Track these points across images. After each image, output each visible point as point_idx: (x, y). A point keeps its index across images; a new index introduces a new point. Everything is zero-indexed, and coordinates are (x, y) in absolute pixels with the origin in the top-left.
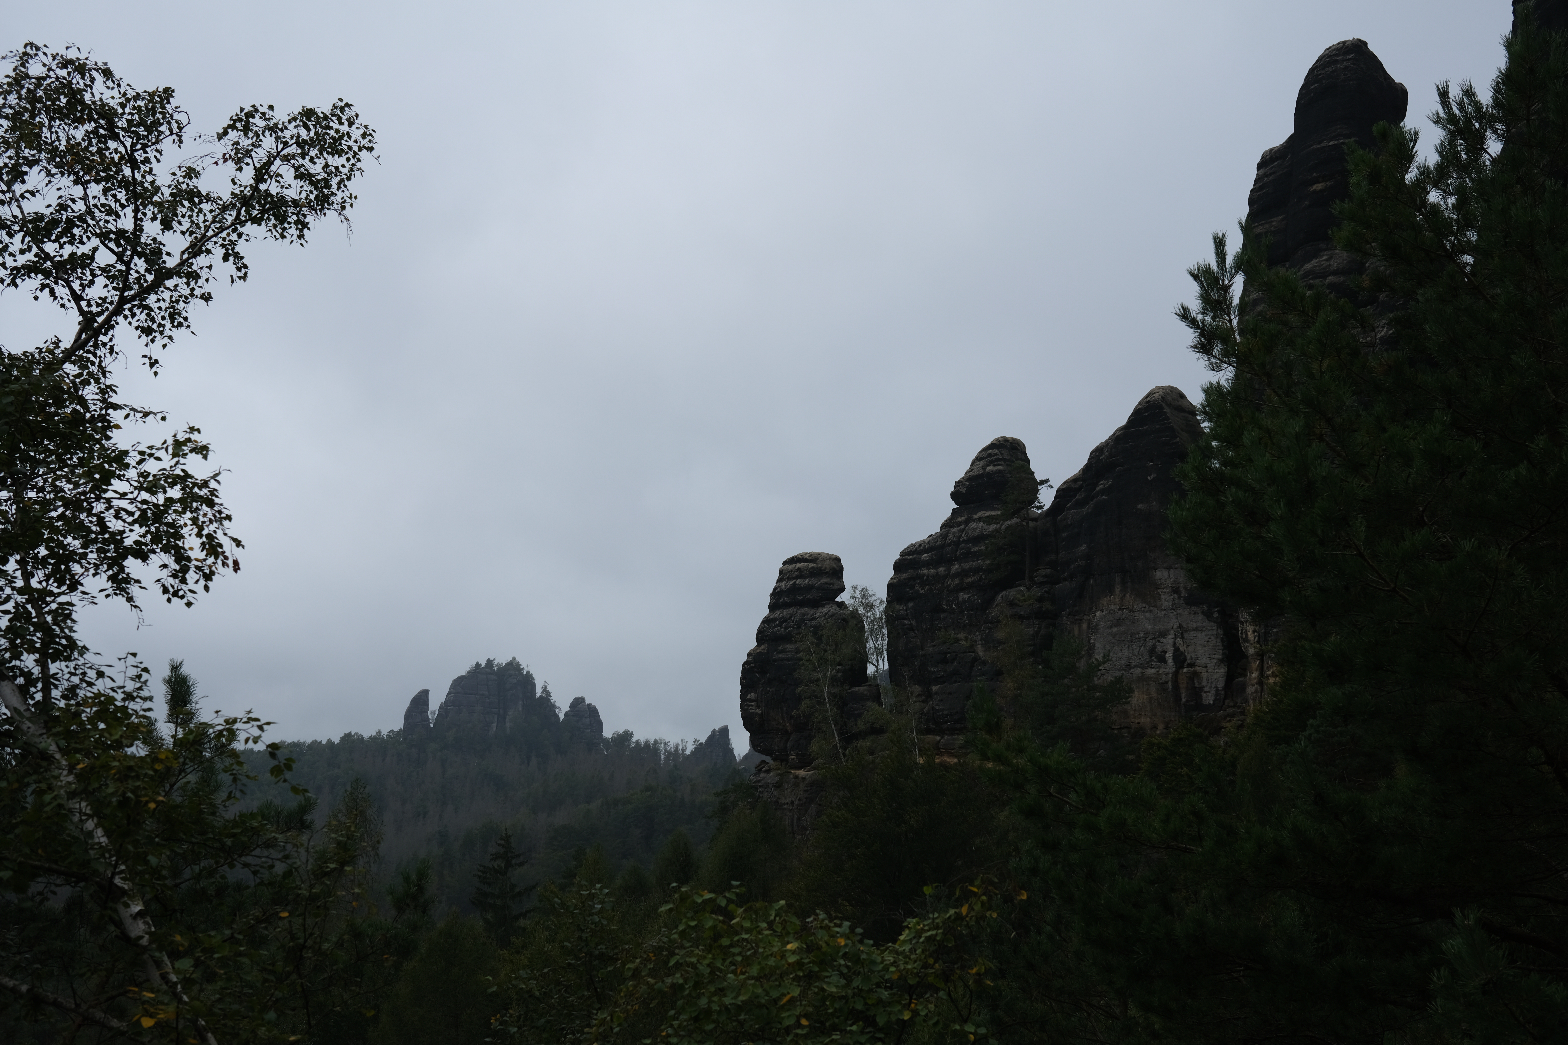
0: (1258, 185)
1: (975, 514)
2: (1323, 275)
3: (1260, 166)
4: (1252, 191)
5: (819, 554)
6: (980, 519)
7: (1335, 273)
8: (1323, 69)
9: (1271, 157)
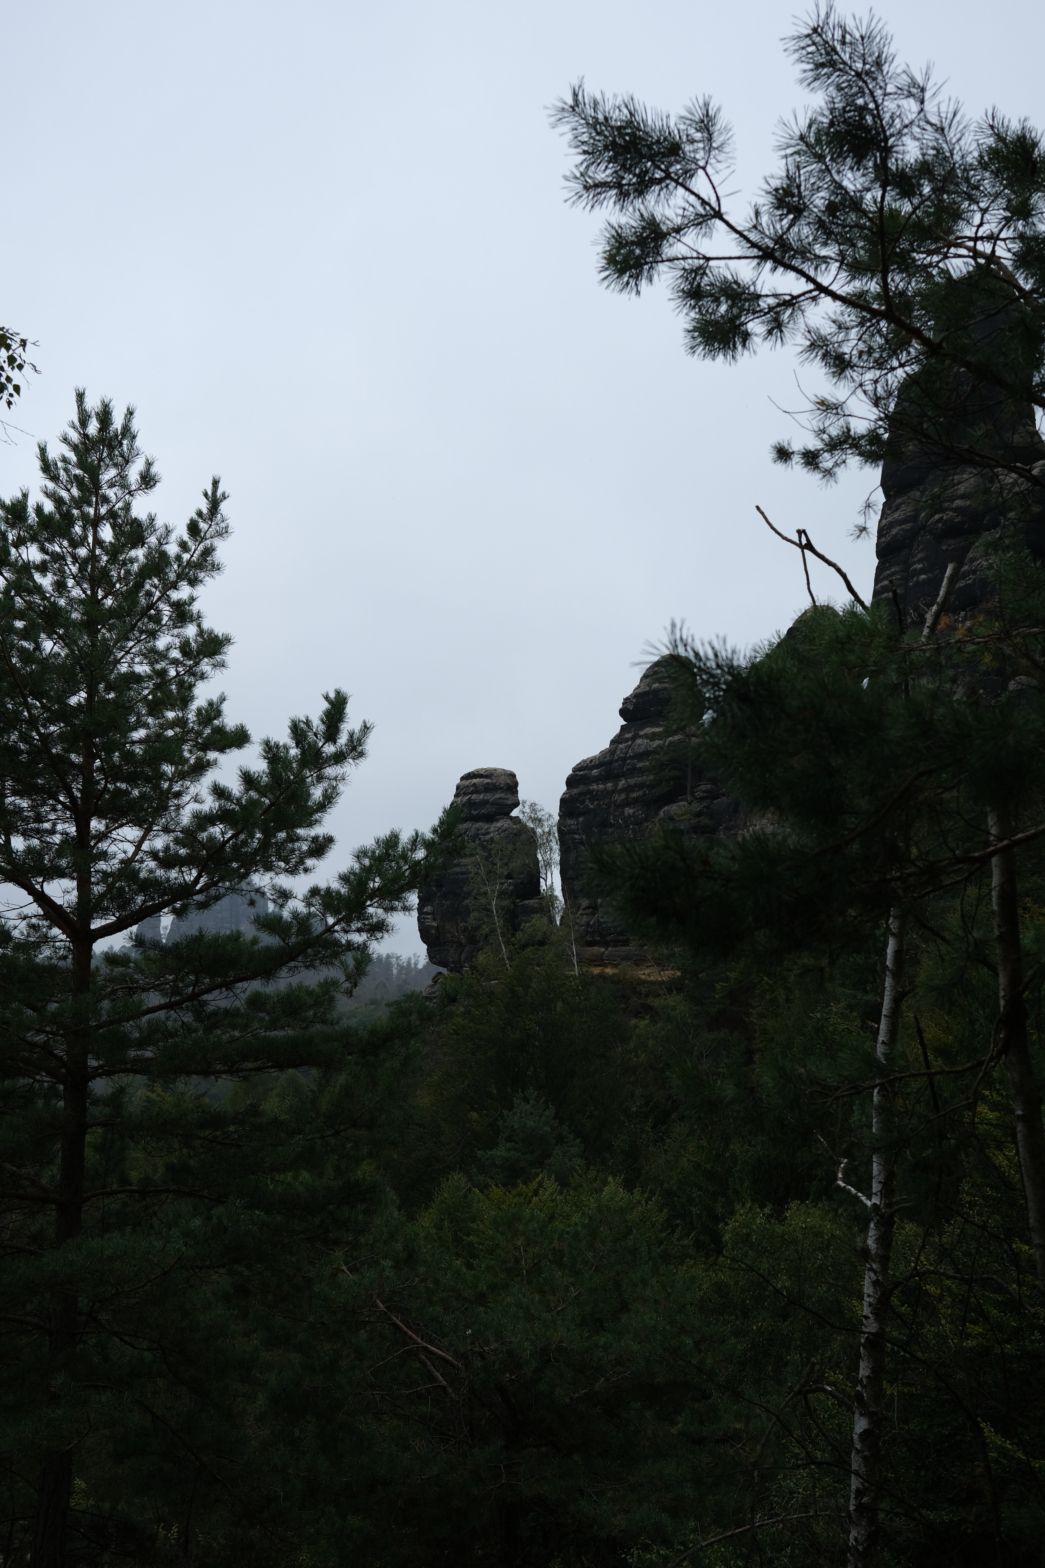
1: (642, 730)
2: (952, 499)
5: (495, 770)
6: (646, 736)
7: (962, 497)
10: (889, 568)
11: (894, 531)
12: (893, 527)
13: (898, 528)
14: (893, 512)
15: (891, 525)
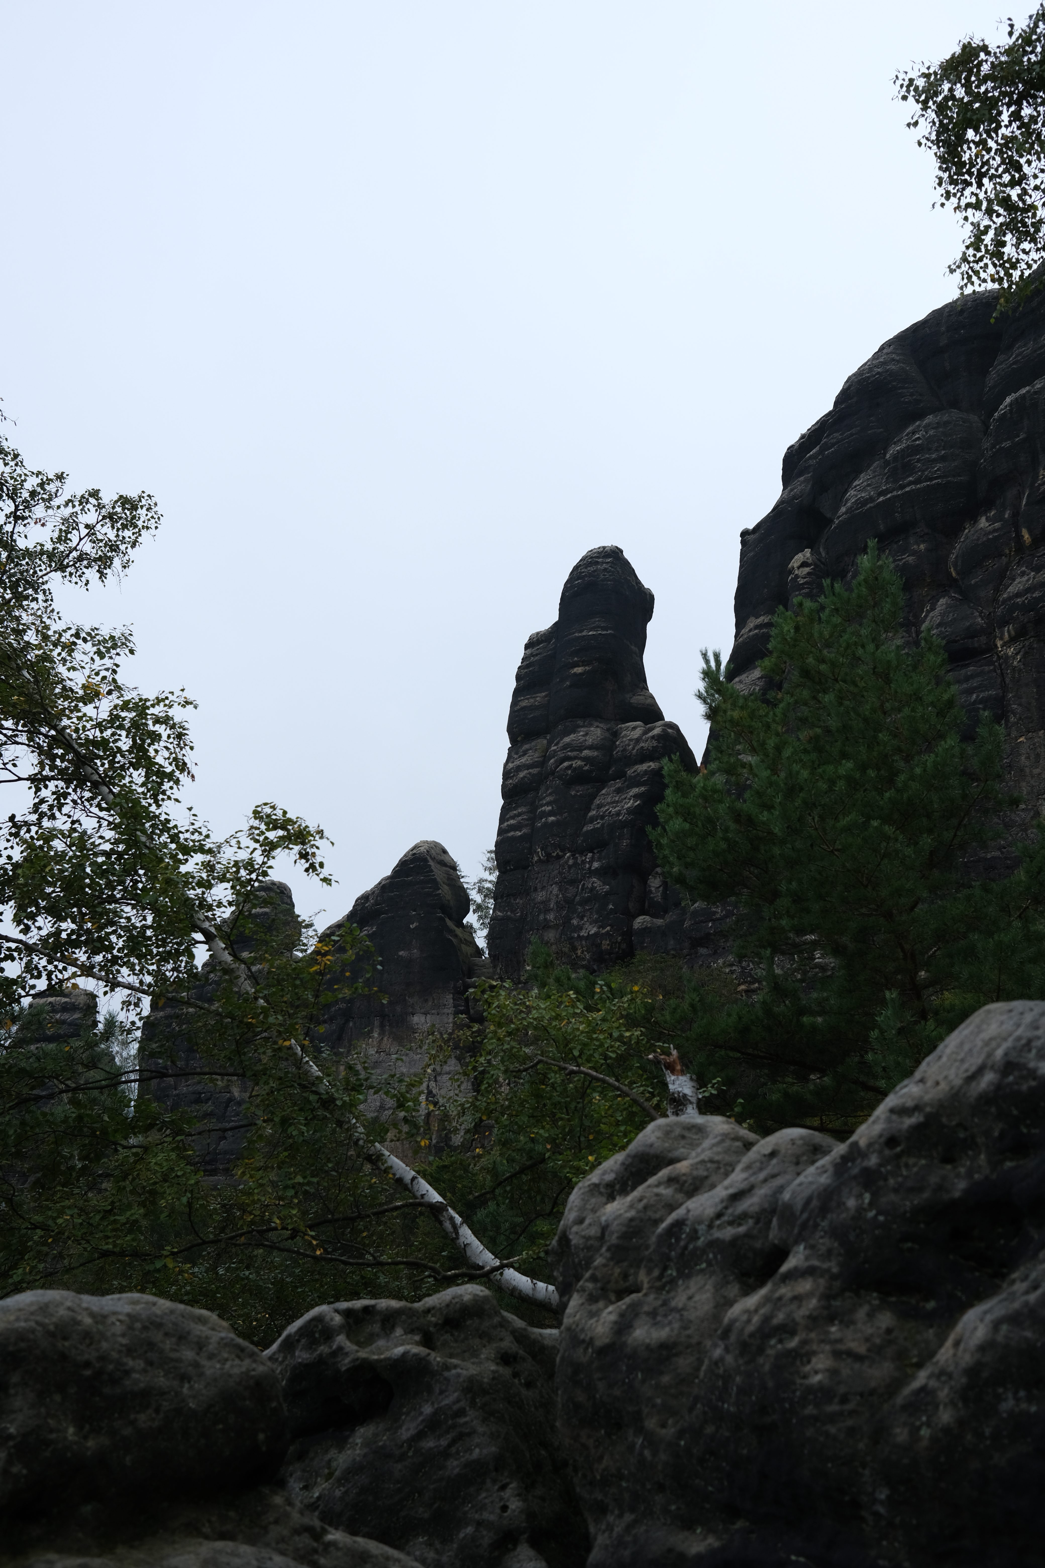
0: (525, 663)
2: (580, 749)
3: (527, 647)
4: (519, 668)
7: (590, 748)
8: (586, 568)
9: (538, 640)
10: (515, 809)
11: (521, 775)
12: (521, 771)
13: (526, 772)
14: (520, 757)
15: (519, 769)
